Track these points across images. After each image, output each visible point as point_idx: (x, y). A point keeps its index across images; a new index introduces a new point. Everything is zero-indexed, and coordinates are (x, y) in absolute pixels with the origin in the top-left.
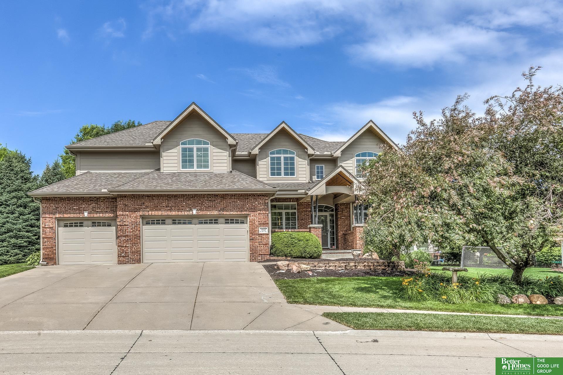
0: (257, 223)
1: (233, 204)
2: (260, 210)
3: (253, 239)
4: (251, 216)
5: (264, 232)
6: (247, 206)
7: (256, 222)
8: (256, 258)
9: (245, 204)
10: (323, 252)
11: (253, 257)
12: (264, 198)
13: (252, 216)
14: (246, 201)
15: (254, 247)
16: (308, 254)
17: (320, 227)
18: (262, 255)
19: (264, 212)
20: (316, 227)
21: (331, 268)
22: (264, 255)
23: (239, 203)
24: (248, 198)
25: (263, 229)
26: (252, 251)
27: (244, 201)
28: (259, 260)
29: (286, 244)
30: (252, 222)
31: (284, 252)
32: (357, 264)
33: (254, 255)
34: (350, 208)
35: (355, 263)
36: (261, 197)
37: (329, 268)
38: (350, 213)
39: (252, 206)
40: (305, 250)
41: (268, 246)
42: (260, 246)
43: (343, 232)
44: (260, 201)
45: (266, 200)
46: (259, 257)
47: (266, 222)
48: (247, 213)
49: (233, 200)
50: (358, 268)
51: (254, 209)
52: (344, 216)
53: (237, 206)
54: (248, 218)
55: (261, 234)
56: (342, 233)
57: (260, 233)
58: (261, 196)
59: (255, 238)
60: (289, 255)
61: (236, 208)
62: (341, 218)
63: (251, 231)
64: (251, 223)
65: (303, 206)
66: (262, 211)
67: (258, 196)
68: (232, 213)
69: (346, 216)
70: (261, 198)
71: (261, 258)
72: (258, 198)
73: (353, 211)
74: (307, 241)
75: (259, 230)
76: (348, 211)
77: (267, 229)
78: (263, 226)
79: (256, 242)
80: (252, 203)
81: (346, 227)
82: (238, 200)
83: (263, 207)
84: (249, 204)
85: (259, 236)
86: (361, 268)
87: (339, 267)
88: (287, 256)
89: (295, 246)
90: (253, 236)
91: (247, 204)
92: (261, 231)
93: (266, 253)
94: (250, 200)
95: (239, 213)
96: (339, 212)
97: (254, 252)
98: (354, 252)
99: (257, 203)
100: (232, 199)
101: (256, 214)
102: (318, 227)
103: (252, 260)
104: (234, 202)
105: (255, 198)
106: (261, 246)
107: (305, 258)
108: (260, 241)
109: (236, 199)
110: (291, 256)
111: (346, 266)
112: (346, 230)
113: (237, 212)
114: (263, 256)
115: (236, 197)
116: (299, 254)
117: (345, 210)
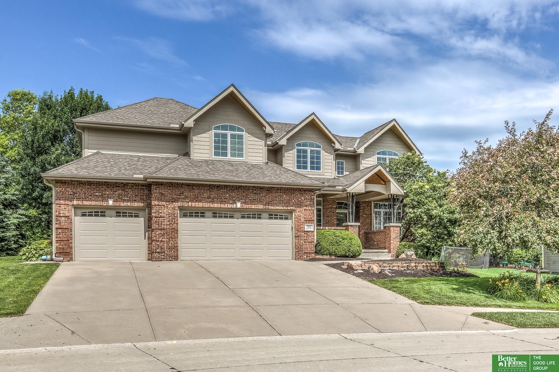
0: (303, 220)
1: (279, 199)
2: (307, 206)
3: (299, 237)
4: (297, 212)
5: (309, 230)
6: (293, 201)
7: (301, 218)
8: (301, 257)
9: (291, 199)
10: (363, 251)
11: (299, 255)
12: (310, 194)
13: (298, 212)
14: (292, 196)
15: (299, 244)
16: (351, 253)
17: (357, 225)
18: (307, 253)
19: (310, 208)
20: (353, 225)
22: (309, 253)
23: (285, 197)
24: (294, 193)
25: (308, 226)
26: (297, 249)
27: (289, 196)
28: (305, 258)
29: (331, 243)
30: (298, 218)
31: (329, 251)
33: (300, 253)
34: (371, 206)
36: (307, 192)
37: (393, 268)
38: (371, 211)
39: (298, 201)
40: (349, 249)
41: (313, 244)
42: (305, 244)
44: (306, 196)
45: (312, 195)
46: (304, 255)
47: (312, 218)
48: (293, 209)
49: (279, 194)
50: (418, 268)
51: (300, 204)
52: (365, 214)
53: (283, 201)
54: (294, 214)
55: (307, 232)
56: (363, 231)
57: (306, 230)
58: (307, 191)
59: (300, 235)
60: (334, 253)
61: (281, 203)
62: (362, 217)
63: (297, 228)
64: (296, 219)
65: (328, 202)
66: (308, 207)
67: (304, 190)
68: (277, 208)
69: (367, 214)
70: (307, 193)
71: (307, 257)
72: (304, 193)
73: (374, 210)
74: (350, 239)
75: (304, 227)
76: (369, 210)
77: (313, 226)
78: (308, 223)
79: (302, 240)
80: (298, 198)
81: (367, 225)
82: (284, 194)
83: (309, 203)
84: (295, 199)
85: (304, 234)
86: (421, 268)
87: (402, 267)
88: (331, 255)
89: (339, 245)
90: (299, 233)
91: (293, 199)
92: (306, 229)
93: (311, 252)
94: (296, 194)
95: (285, 208)
96: (361, 209)
97: (300, 250)
99: (303, 198)
100: (278, 192)
101: (302, 210)
102: (355, 225)
103: (298, 258)
104: (279, 196)
105: (301, 192)
106: (307, 244)
107: (348, 257)
108: (305, 238)
109: (282, 193)
110: (336, 255)
112: (367, 229)
113: (283, 207)
114: (308, 254)
115: (282, 191)
116: (343, 253)
117: (366, 208)
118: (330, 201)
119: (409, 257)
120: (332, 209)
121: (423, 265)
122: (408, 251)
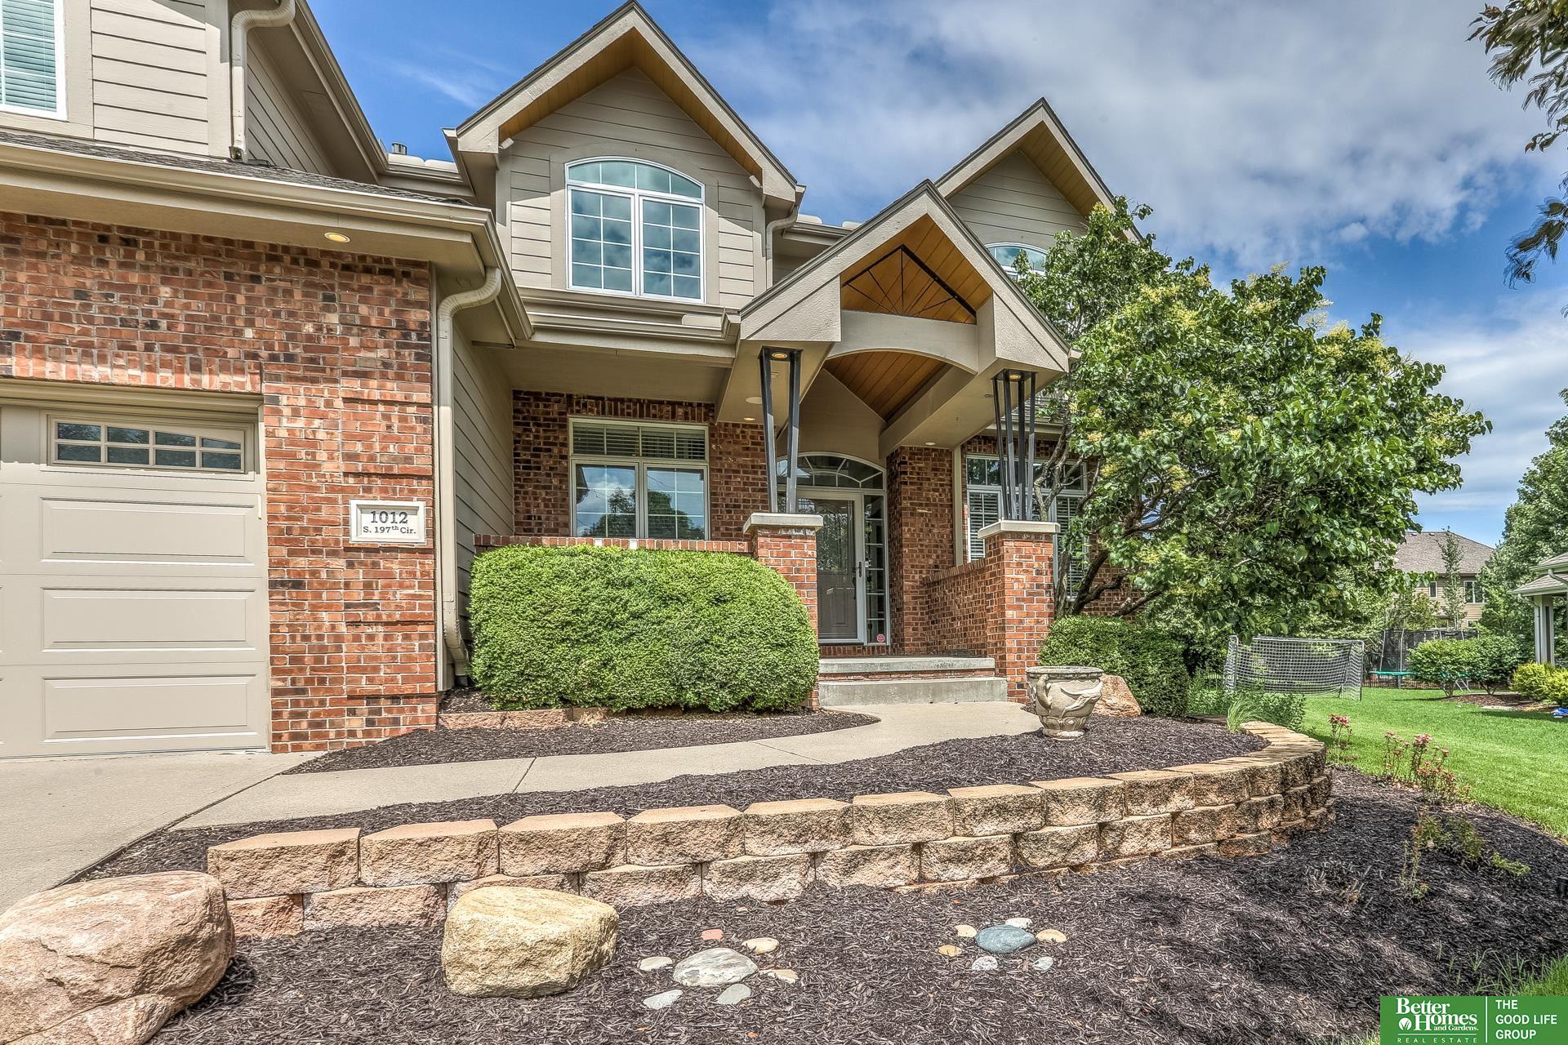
0: (333, 468)
1: (114, 309)
2: (364, 375)
3: (298, 585)
4: (287, 411)
5: (394, 537)
6: (249, 333)
7: (322, 456)
8: (321, 725)
9: (231, 320)
10: (826, 665)
11: (303, 715)
12: (389, 294)
13: (296, 412)
14: (241, 299)
15: (306, 638)
16: (722, 686)
17: (812, 528)
18: (373, 698)
19: (394, 390)
20: (787, 528)
21: (869, 876)
22: (395, 698)
23: (167, 304)
24: (256, 279)
25: (384, 511)
26: (290, 672)
27: (212, 297)
28: (352, 733)
29: (569, 623)
30: (293, 455)
31: (548, 677)
32: (1113, 815)
33: (309, 703)
34: (951, 471)
35: (1101, 808)
36: (366, 280)
37: (858, 878)
38: (951, 491)
39: (291, 337)
40: (704, 665)
41: (423, 636)
42: (357, 638)
43: (921, 572)
44: (364, 310)
45: (409, 303)
46: (352, 712)
47: (408, 460)
48: (248, 388)
49: (112, 273)
50: (1128, 847)
51: (312, 360)
52: (927, 505)
53: (153, 325)
54: (262, 427)
55: (372, 550)
56: (917, 577)
57: (357, 537)
58: (368, 271)
59: (314, 573)
60: (590, 694)
61: (139, 344)
62: (912, 514)
63: (284, 524)
64: (281, 465)
65: (736, 443)
66: (374, 383)
67: (346, 268)
68: (97, 372)
69: (936, 505)
70: (369, 289)
71: (370, 722)
72: (344, 287)
73: (964, 487)
74: (719, 600)
75: (346, 522)
76: (942, 485)
77: (422, 513)
78: (384, 490)
79: (328, 608)
80: (291, 314)
81: (935, 552)
82: (165, 281)
83: (382, 353)
84: (259, 322)
85: (350, 565)
86: (1152, 846)
87: (958, 861)
88: (578, 705)
89: (628, 638)
90: (302, 562)
91: (250, 323)
92: (365, 528)
93: (408, 689)
94: (274, 290)
95: (166, 378)
96: (906, 483)
97: (309, 681)
98: (1056, 686)
99: (333, 319)
100: (103, 263)
101: (329, 404)
102: (799, 528)
103: (294, 736)
104: (119, 288)
105: (317, 279)
106: (371, 637)
107: (702, 709)
108: (358, 596)
109: (146, 268)
110: (608, 704)
111: (1016, 837)
112: (937, 567)
113: (151, 369)
114: (384, 704)
115: (140, 256)
116: (662, 691)
117: (929, 479)
118: (744, 437)
119: (1062, 727)
120: (756, 473)
121: (1172, 807)
122: (1053, 677)
